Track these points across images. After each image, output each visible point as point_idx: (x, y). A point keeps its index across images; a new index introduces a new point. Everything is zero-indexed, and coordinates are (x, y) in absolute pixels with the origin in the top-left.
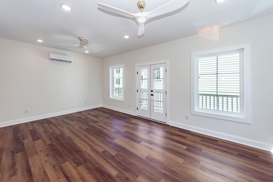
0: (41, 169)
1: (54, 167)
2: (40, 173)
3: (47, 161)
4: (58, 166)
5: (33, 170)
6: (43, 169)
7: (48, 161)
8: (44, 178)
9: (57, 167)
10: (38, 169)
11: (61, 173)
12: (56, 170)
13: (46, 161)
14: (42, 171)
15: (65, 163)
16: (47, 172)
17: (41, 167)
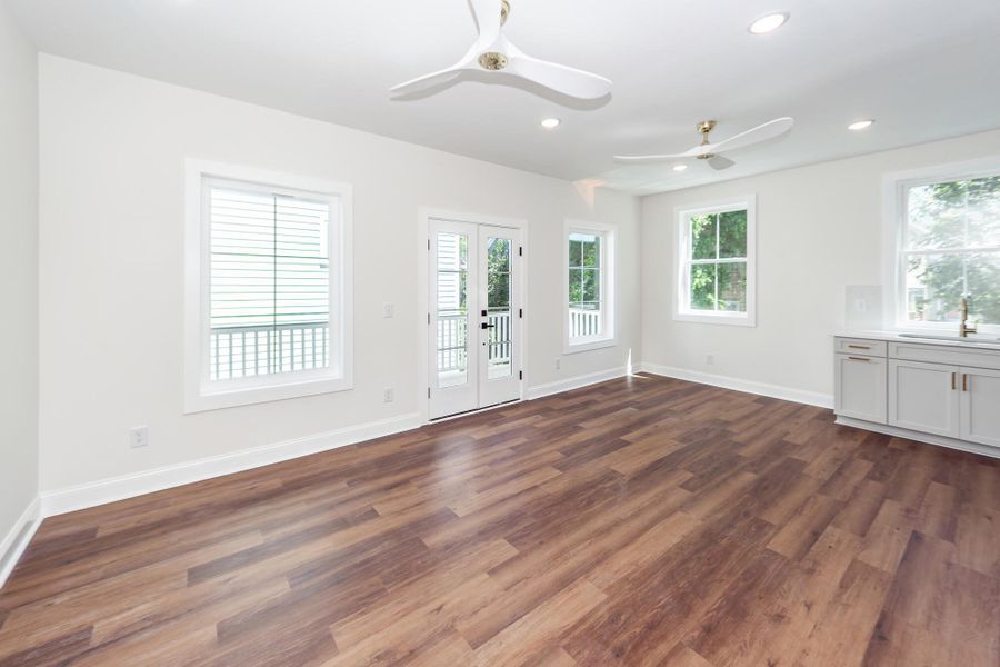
0: (844, 601)
1: (811, 572)
2: (858, 596)
3: (805, 602)
4: (801, 564)
5: (867, 628)
6: (839, 596)
7: (802, 599)
8: (858, 577)
9: (807, 564)
10: (850, 611)
11: (813, 548)
12: (815, 563)
13: (809, 606)
14: (847, 595)
15: (778, 551)
16: (838, 581)
17: (840, 607)
